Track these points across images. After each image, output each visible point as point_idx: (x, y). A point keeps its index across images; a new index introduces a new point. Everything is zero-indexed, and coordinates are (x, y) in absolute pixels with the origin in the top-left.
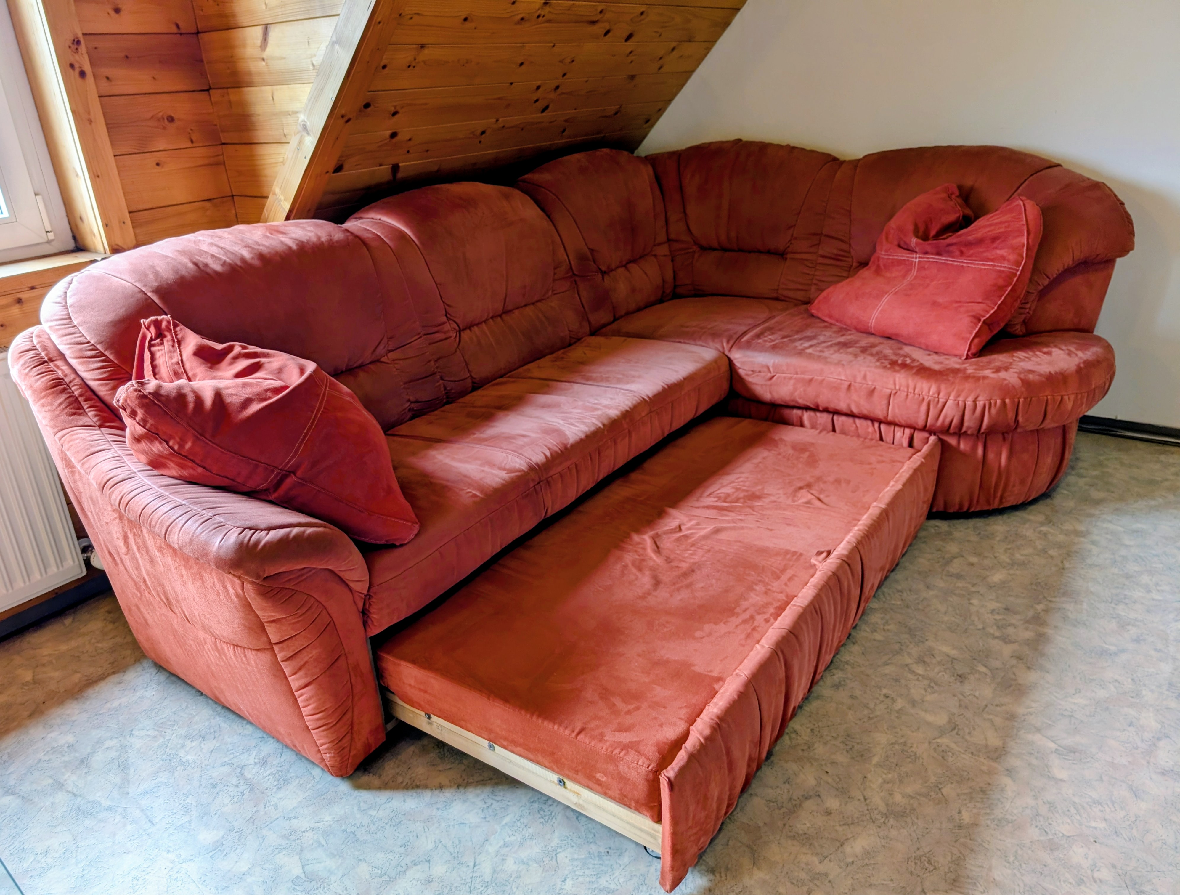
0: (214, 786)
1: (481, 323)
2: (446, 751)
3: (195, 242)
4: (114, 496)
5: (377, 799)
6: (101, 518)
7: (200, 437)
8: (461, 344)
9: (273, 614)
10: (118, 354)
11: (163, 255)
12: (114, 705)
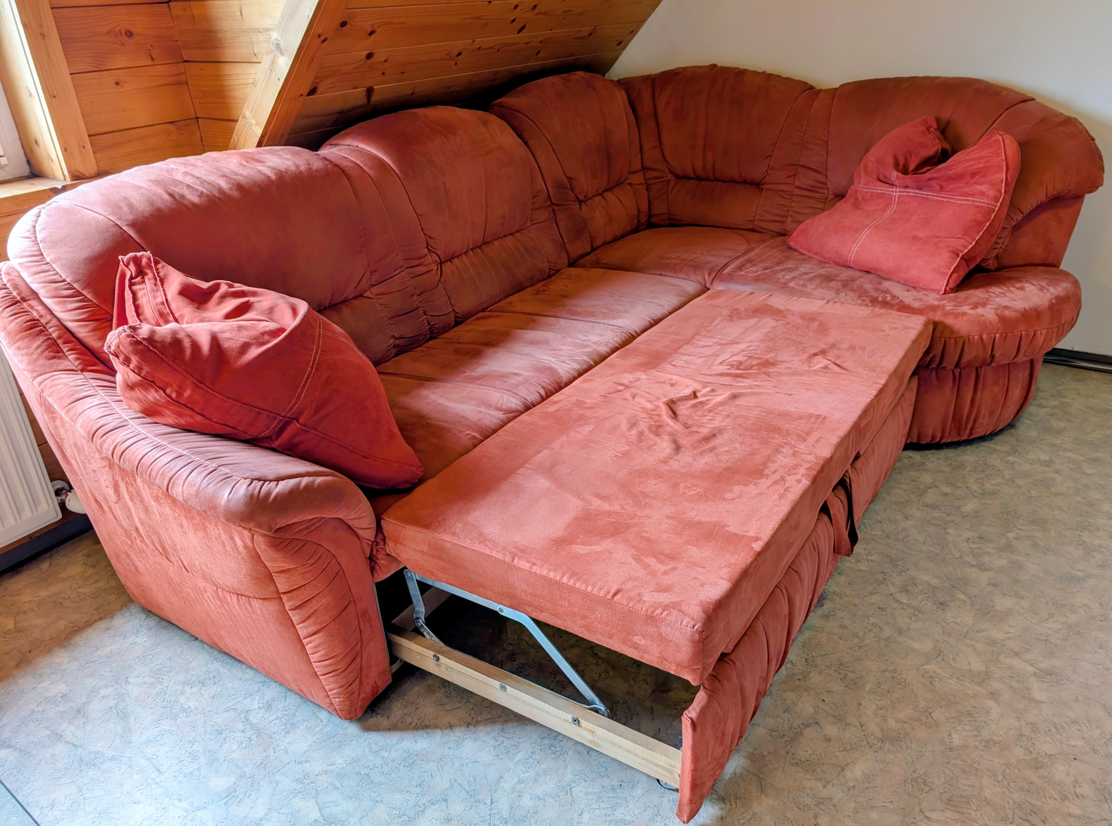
0: (220, 733)
1: (461, 255)
2: (452, 690)
3: (167, 171)
4: (106, 446)
5: (388, 741)
6: (87, 465)
7: (199, 384)
8: (443, 277)
9: (283, 565)
10: (96, 293)
11: (136, 186)
12: (105, 653)
